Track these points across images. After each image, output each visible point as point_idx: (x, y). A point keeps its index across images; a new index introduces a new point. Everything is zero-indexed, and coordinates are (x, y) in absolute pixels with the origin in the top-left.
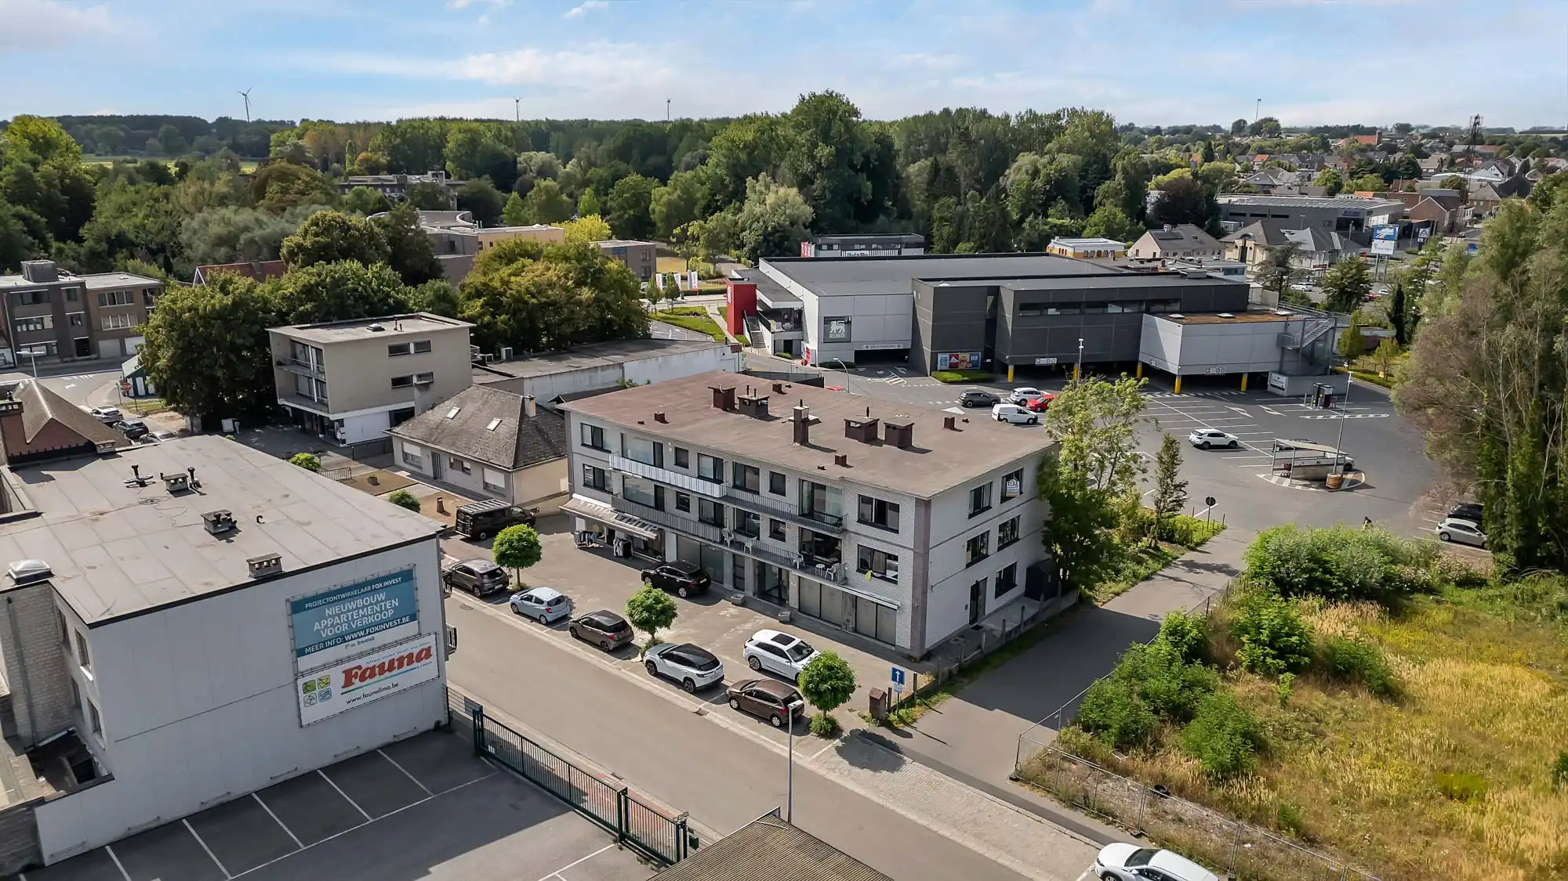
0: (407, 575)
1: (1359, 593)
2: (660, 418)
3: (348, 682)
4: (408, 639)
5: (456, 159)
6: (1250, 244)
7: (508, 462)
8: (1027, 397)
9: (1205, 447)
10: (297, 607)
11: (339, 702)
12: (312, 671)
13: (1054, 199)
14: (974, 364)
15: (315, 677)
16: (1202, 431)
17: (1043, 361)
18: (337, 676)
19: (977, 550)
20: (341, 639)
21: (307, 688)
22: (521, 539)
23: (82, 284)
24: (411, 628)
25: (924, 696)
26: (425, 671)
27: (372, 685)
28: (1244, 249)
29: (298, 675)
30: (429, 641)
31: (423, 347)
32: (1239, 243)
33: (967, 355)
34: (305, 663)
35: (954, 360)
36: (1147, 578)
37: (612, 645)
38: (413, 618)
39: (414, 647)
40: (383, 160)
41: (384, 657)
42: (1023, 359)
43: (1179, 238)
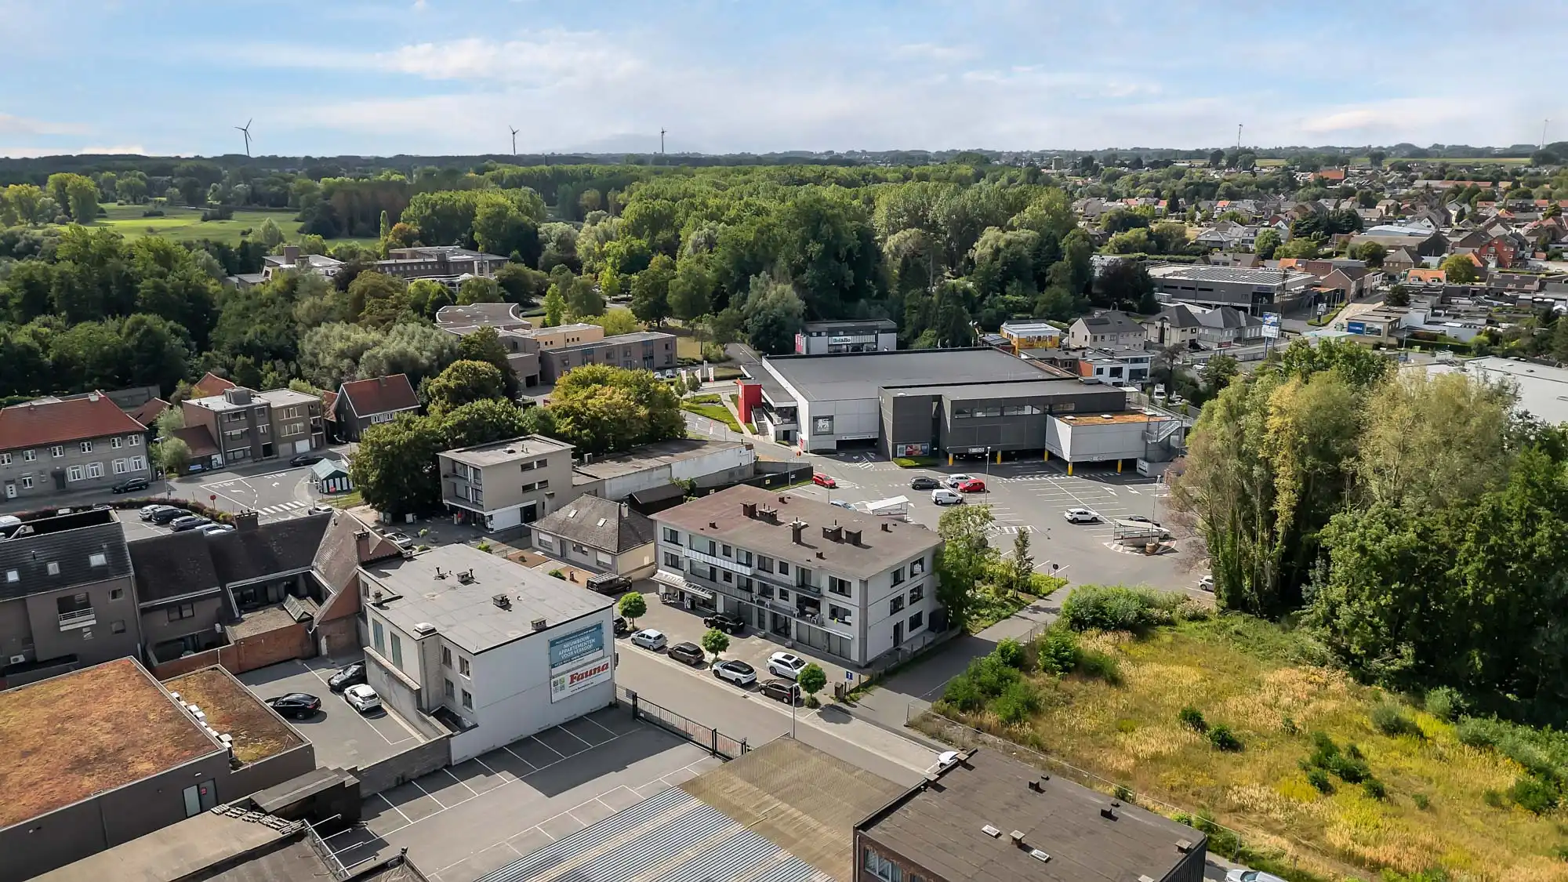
0: (599, 626)
1: (1120, 626)
2: (713, 525)
3: (572, 682)
4: (598, 660)
5: (483, 231)
6: (1167, 325)
7: (614, 548)
8: (958, 481)
9: (1074, 521)
10: (553, 644)
11: (567, 692)
12: (559, 675)
13: (1011, 279)
14: (925, 452)
15: (558, 678)
16: (1072, 510)
17: (974, 450)
18: (567, 677)
19: (896, 605)
20: (570, 659)
21: (555, 684)
22: (635, 601)
23: (268, 404)
24: (600, 653)
25: (864, 687)
26: (605, 676)
27: (584, 682)
28: (1162, 330)
29: (552, 677)
30: (608, 660)
31: (542, 463)
32: (1158, 324)
33: (919, 446)
34: (555, 671)
35: (909, 449)
36: (1007, 617)
37: (693, 661)
38: (601, 648)
39: (600, 664)
41: (588, 668)
42: (959, 448)
43: (1106, 322)
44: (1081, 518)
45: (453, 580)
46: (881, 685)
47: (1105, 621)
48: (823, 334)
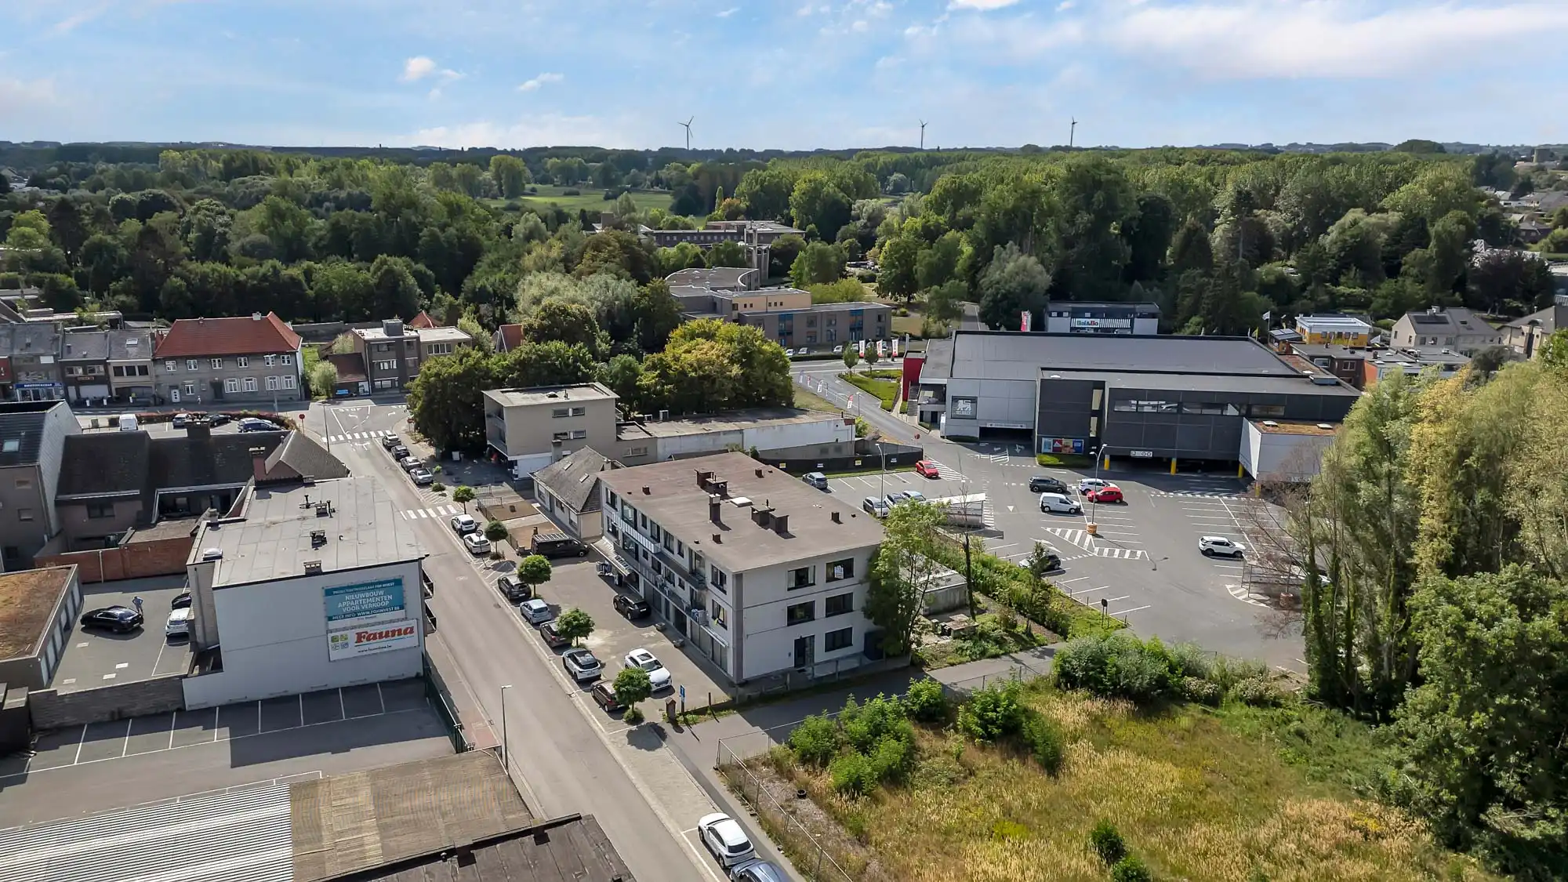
0: (398, 582)
2: (647, 491)
3: (359, 641)
4: (398, 620)
6: (1537, 331)
7: (580, 509)
8: (1091, 487)
9: (1209, 553)
10: (329, 592)
11: (352, 651)
12: (337, 630)
14: (1078, 449)
15: (338, 634)
17: (1138, 454)
18: (352, 636)
19: (798, 614)
20: (355, 614)
21: (334, 639)
22: (532, 566)
23: (418, 338)
24: (400, 614)
25: (716, 710)
26: (410, 641)
27: (375, 644)
28: (1531, 336)
29: (329, 631)
30: (413, 623)
31: (578, 411)
32: (1526, 329)
33: (1070, 442)
34: (332, 625)
35: (1057, 445)
36: (996, 656)
37: (555, 644)
38: (402, 608)
39: (403, 625)
40: (743, 206)
41: (383, 629)
42: (1120, 449)
43: (1443, 321)
44: (1217, 549)
45: (313, 511)
46: (739, 712)
47: (1101, 682)
48: (1066, 314)
